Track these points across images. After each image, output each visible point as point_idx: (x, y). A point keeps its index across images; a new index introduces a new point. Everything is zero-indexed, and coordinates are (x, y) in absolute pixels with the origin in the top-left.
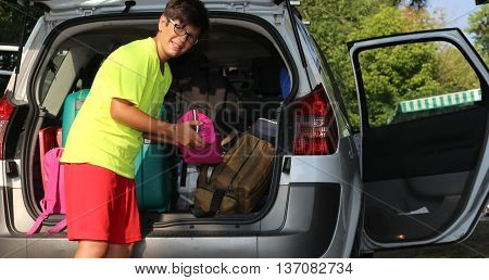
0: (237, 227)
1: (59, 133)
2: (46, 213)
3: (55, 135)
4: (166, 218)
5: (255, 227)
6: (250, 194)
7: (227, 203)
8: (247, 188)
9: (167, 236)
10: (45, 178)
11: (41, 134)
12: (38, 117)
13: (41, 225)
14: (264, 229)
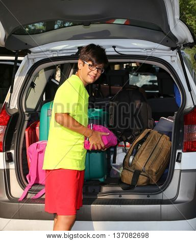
0: (148, 196)
1: (37, 128)
2: (30, 184)
3: (35, 129)
4: (105, 189)
5: (160, 197)
6: (156, 173)
7: (142, 180)
8: (154, 170)
9: (105, 204)
10: (29, 161)
11: (26, 132)
12: (24, 120)
13: (28, 193)
14: (165, 198)
